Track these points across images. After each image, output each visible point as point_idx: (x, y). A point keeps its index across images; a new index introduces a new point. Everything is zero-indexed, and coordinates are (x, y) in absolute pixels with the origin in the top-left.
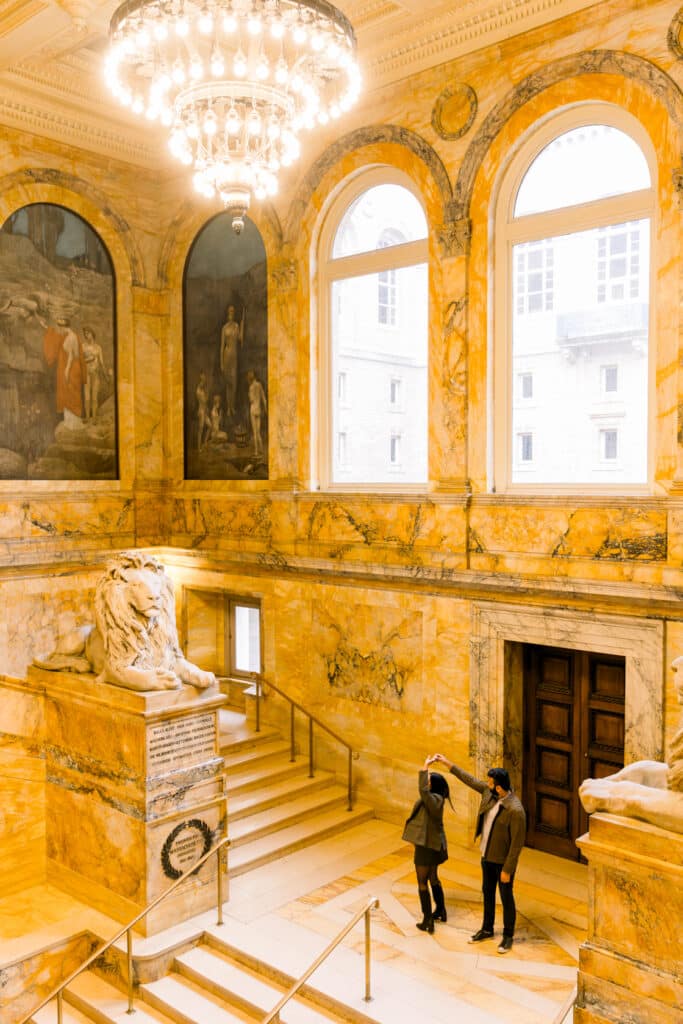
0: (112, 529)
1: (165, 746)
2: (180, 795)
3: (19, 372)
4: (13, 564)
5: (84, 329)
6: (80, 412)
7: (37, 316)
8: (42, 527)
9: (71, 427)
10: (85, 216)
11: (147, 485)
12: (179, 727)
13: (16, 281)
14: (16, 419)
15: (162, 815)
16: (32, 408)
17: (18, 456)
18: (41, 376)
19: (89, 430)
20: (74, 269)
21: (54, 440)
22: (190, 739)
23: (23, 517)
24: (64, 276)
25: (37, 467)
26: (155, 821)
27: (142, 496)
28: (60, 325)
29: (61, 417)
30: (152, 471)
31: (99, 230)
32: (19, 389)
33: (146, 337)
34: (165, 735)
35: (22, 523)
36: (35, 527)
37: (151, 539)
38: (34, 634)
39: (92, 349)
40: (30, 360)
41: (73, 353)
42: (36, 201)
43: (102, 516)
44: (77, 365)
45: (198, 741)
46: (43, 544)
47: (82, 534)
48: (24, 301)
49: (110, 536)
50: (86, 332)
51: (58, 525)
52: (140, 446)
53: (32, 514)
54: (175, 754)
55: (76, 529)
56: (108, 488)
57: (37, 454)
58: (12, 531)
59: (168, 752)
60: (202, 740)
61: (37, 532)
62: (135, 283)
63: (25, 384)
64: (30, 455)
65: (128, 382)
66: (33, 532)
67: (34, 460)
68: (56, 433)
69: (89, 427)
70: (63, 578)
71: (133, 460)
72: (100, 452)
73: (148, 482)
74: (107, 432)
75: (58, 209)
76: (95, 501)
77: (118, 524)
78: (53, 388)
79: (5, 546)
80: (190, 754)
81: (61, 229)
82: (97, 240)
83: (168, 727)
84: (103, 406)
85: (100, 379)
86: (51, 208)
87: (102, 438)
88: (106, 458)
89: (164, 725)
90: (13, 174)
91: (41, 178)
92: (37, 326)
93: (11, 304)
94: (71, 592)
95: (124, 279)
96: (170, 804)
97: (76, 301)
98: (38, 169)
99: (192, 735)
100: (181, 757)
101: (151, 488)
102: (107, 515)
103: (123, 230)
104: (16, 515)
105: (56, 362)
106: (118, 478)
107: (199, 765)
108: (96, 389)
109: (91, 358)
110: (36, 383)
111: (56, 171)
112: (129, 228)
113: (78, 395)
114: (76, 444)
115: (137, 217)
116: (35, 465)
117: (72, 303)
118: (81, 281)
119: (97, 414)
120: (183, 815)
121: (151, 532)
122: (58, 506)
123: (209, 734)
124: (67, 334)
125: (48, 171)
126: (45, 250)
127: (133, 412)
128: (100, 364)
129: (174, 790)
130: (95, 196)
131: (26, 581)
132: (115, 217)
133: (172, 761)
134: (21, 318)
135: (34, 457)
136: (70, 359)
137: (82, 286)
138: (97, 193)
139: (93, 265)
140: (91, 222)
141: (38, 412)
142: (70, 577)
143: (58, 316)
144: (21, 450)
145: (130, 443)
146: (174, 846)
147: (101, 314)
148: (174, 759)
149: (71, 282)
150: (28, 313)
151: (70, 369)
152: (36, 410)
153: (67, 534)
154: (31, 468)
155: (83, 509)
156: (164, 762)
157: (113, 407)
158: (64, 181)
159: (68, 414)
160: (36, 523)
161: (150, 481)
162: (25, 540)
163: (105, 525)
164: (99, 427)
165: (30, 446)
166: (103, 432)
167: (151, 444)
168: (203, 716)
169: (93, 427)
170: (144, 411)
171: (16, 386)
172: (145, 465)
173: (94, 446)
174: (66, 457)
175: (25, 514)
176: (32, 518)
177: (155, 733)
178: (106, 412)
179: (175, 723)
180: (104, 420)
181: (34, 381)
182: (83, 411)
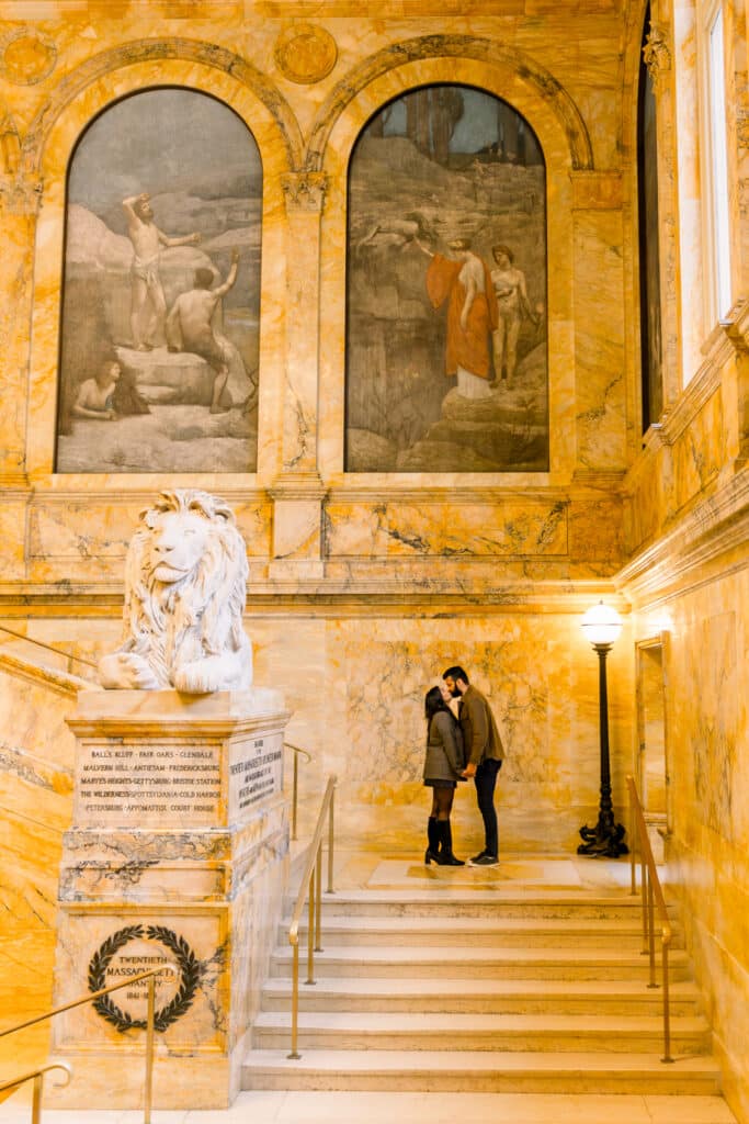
0: (527, 548)
1: (111, 781)
2: (132, 871)
3: (389, 323)
4: (348, 592)
5: (494, 251)
6: (485, 374)
7: (418, 241)
8: (405, 542)
9: (470, 395)
10: (492, 88)
11: (593, 479)
12: (143, 754)
13: (388, 199)
14: (381, 390)
15: (93, 899)
16: (406, 371)
17: (381, 441)
18: (422, 325)
19: (501, 399)
20: (479, 166)
21: (440, 416)
22: (165, 781)
23: (375, 526)
24: (464, 179)
25: (411, 456)
26: (76, 903)
27: (580, 495)
28: (454, 249)
29: (454, 381)
30: (606, 455)
31: (515, 102)
32: (387, 346)
33: (593, 245)
34: (113, 762)
35: (374, 535)
36: (394, 541)
37: (598, 566)
38: (389, 704)
39: (507, 278)
40: (404, 303)
41: (475, 286)
42: (412, 85)
43: (510, 528)
44: (481, 305)
45: (178, 788)
46: (405, 566)
47: (474, 555)
48: (400, 223)
49: (524, 560)
50: (499, 253)
51: (433, 539)
52: (582, 415)
53: (390, 521)
54: (133, 801)
55: (463, 547)
56: (525, 484)
57: (413, 436)
58: (358, 546)
59: (119, 794)
60: (189, 788)
61: (397, 547)
62: (577, 167)
63: (396, 338)
64: (401, 439)
65: (566, 318)
66: (391, 548)
67: (407, 445)
68: (444, 404)
69: (501, 394)
70: (440, 621)
71: (573, 442)
72: (519, 430)
73: (595, 473)
74: (533, 400)
75: (454, 90)
76: (500, 502)
77: (540, 542)
78: (441, 339)
79: (345, 566)
80: (163, 808)
81: (458, 115)
82: (518, 119)
83: (119, 749)
84: (526, 360)
85: (521, 318)
86: (442, 90)
87: (524, 409)
88: (531, 440)
89: (112, 745)
90: (373, 57)
91: (416, 51)
92: (417, 255)
93: (378, 231)
94: (453, 644)
95: (558, 165)
96: (110, 883)
97: (482, 212)
98: (411, 40)
99: (171, 775)
100: (145, 809)
101: (600, 482)
102: (519, 527)
103: (550, 94)
104: (365, 522)
105: (446, 303)
106: (548, 471)
107: (177, 831)
108: (513, 335)
109: (506, 290)
110: (413, 335)
111: (438, 36)
112: (560, 87)
113: (482, 348)
114: (478, 420)
115: (578, 68)
116: (408, 452)
117: (477, 216)
118: (490, 182)
119: (515, 374)
120: (134, 910)
121: (601, 555)
122: (435, 510)
123: (205, 782)
124: (465, 261)
125: (424, 40)
126: (432, 149)
127: (573, 363)
128: (521, 299)
129: (119, 860)
130: (503, 55)
131: (378, 621)
132: (537, 76)
133: (125, 812)
134: (394, 248)
135: (407, 439)
136: (470, 295)
137: (492, 188)
138: (504, 50)
139: (511, 155)
140: (500, 94)
141: (416, 375)
142: (453, 622)
143: (451, 234)
144: (388, 433)
145: (568, 412)
146: (115, 963)
147: (523, 224)
148: (131, 808)
149: (475, 185)
150: (404, 240)
151: (470, 311)
152: (412, 372)
153: (448, 553)
154: (402, 456)
155: (475, 516)
156: (109, 808)
157: (542, 361)
158: (451, 48)
159: (463, 376)
160: (396, 535)
161: (598, 472)
162: (378, 559)
163: (516, 542)
164: (518, 393)
165: (402, 426)
166: (527, 400)
167: (604, 412)
168: (194, 745)
169: (509, 393)
170: (591, 360)
171: (382, 341)
172: (592, 446)
173: (509, 422)
174: (460, 439)
175: (380, 521)
176: (390, 528)
177: (93, 754)
178: (532, 369)
179: (133, 745)
180: (528, 381)
181: (409, 332)
182: (492, 370)
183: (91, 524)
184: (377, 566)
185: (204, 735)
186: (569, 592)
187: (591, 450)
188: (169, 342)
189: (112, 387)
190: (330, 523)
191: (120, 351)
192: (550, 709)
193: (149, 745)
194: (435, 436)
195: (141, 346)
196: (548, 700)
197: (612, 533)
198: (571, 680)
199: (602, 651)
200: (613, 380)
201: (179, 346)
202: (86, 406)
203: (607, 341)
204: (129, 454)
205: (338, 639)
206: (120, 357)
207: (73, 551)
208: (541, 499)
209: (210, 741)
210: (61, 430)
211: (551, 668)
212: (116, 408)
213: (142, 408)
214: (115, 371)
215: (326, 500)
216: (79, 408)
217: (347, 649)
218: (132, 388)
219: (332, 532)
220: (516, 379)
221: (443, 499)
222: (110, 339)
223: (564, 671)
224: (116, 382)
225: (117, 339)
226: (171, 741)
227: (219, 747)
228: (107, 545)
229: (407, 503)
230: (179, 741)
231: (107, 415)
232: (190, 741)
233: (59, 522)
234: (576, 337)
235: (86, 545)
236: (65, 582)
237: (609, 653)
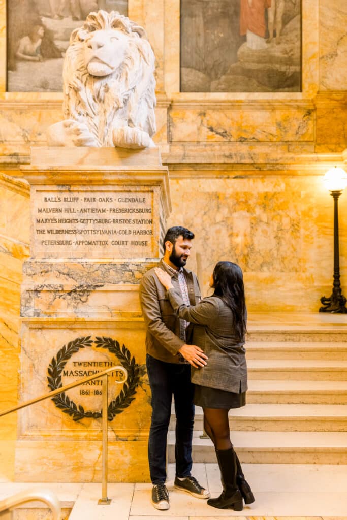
0: (290, 137)
1: (61, 221)
2: (81, 292)
4: (184, 161)
6: (263, 34)
8: (217, 133)
9: (254, 48)
12: (87, 200)
14: (201, 44)
15: (49, 315)
16: (216, 32)
17: (201, 75)
18: (225, 5)
19: (273, 50)
21: (236, 60)
22: (106, 221)
23: (200, 122)
25: (219, 84)
26: (35, 319)
27: (322, 104)
29: (244, 39)
30: (337, 80)
32: (204, 17)
34: (63, 205)
35: (199, 129)
36: (211, 133)
37: (333, 147)
38: (208, 229)
43: (279, 125)
45: (117, 227)
46: (217, 147)
47: (258, 141)
49: (288, 144)
51: (234, 131)
52: (323, 57)
53: (208, 121)
54: (80, 237)
55: (252, 137)
56: (289, 98)
57: (220, 72)
58: (189, 135)
59: (68, 232)
60: (125, 227)
61: (212, 137)
63: (210, 12)
64: (213, 73)
66: (209, 137)
67: (217, 77)
68: (239, 53)
69: (273, 47)
70: (235, 180)
71: (317, 73)
72: (283, 68)
74: (291, 50)
76: (273, 109)
77: (297, 133)
78: (237, 13)
79: (181, 147)
80: (106, 243)
83: (66, 195)
84: (288, 26)
85: (285, 1)
87: (286, 56)
88: (290, 75)
89: (61, 192)
94: (245, 193)
96: (63, 303)
99: (111, 216)
100: (90, 243)
101: (334, 96)
102: (285, 124)
104: (193, 121)
106: (301, 91)
107: (118, 261)
108: (280, 10)
110: (220, 10)
113: (261, 19)
114: (259, 62)
116: (217, 81)
119: (281, 35)
120: (85, 324)
121: (334, 140)
122: (234, 114)
123: (140, 222)
127: (318, 25)
129: (70, 284)
131: (201, 180)
133: (74, 246)
135: (217, 74)
141: (222, 35)
142: (245, 180)
144: (205, 70)
145: (313, 57)
146: (69, 366)
148: (78, 243)
152: (219, 34)
153: (242, 140)
154: (214, 84)
155: (259, 119)
156: (60, 243)
157: (298, 26)
159: (250, 36)
160: (211, 129)
161: (333, 91)
162: (201, 143)
163: (283, 133)
164: (283, 46)
165: (213, 66)
166: (288, 50)
167: (337, 55)
168: (130, 191)
169: (278, 46)
170: (329, 23)
171: (201, 14)
172: (329, 76)
173: (277, 63)
174: (248, 74)
175: (202, 121)
176: (208, 125)
177: (46, 199)
178: (291, 31)
179: (78, 192)
180: (288, 39)
181: (217, 9)
182: (267, 32)
183: (30, 121)
184: (201, 147)
185: (138, 183)
186: (316, 161)
187: (328, 78)
188: (72, 13)
189: (39, 42)
190: (172, 122)
191: (44, 19)
192: (302, 231)
193: (92, 192)
194: (234, 72)
195: (56, 16)
196: (301, 225)
197: (341, 127)
198: (314, 214)
199: (336, 195)
200: (342, 35)
201: (79, 16)
202: (25, 53)
203: (339, 12)
204: (51, 82)
205: (177, 190)
206: (44, 23)
207: (19, 138)
208: (298, 107)
209: (142, 188)
210: (9, 68)
211: (303, 207)
212: (42, 54)
213: (57, 53)
214: (41, 32)
215: (170, 108)
216: (20, 54)
217: (183, 196)
218: (51, 43)
219: (173, 127)
220: (282, 37)
221: (239, 107)
222: (38, 12)
223: (310, 209)
224: (42, 38)
225: (41, 12)
226: (111, 188)
227: (150, 194)
228: (39, 134)
229: (218, 110)
230: (117, 188)
231: (37, 59)
232: (126, 188)
233: (11, 121)
234: (319, 9)
235: (27, 134)
236: (15, 155)
237: (340, 196)
